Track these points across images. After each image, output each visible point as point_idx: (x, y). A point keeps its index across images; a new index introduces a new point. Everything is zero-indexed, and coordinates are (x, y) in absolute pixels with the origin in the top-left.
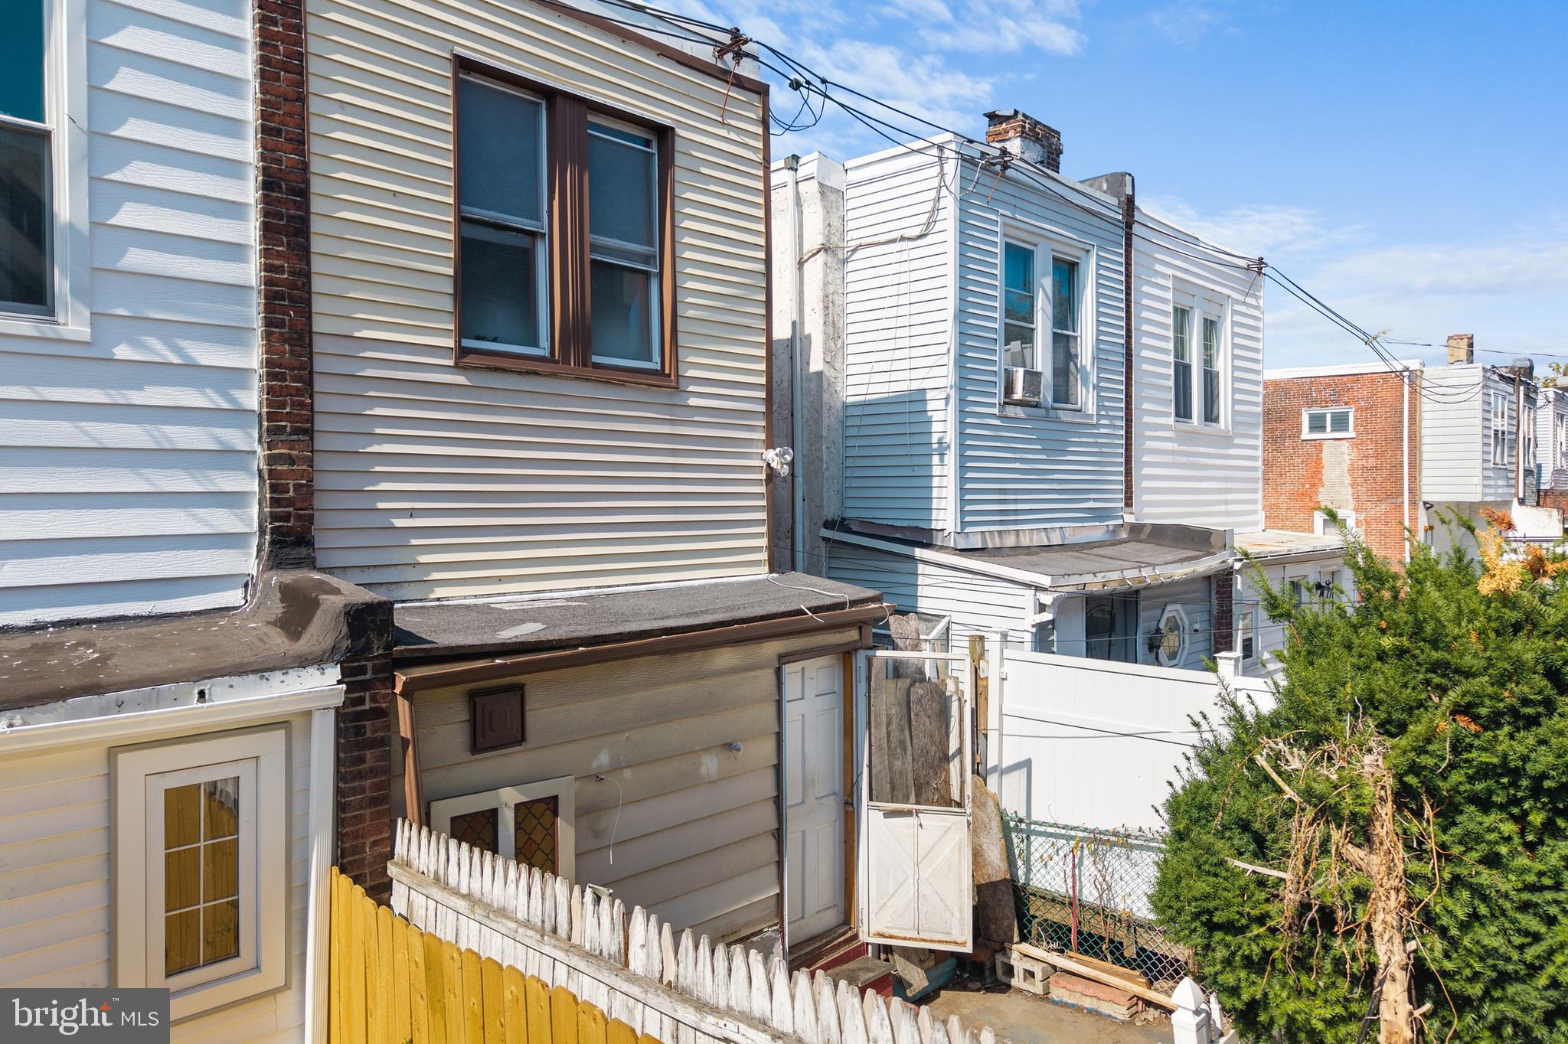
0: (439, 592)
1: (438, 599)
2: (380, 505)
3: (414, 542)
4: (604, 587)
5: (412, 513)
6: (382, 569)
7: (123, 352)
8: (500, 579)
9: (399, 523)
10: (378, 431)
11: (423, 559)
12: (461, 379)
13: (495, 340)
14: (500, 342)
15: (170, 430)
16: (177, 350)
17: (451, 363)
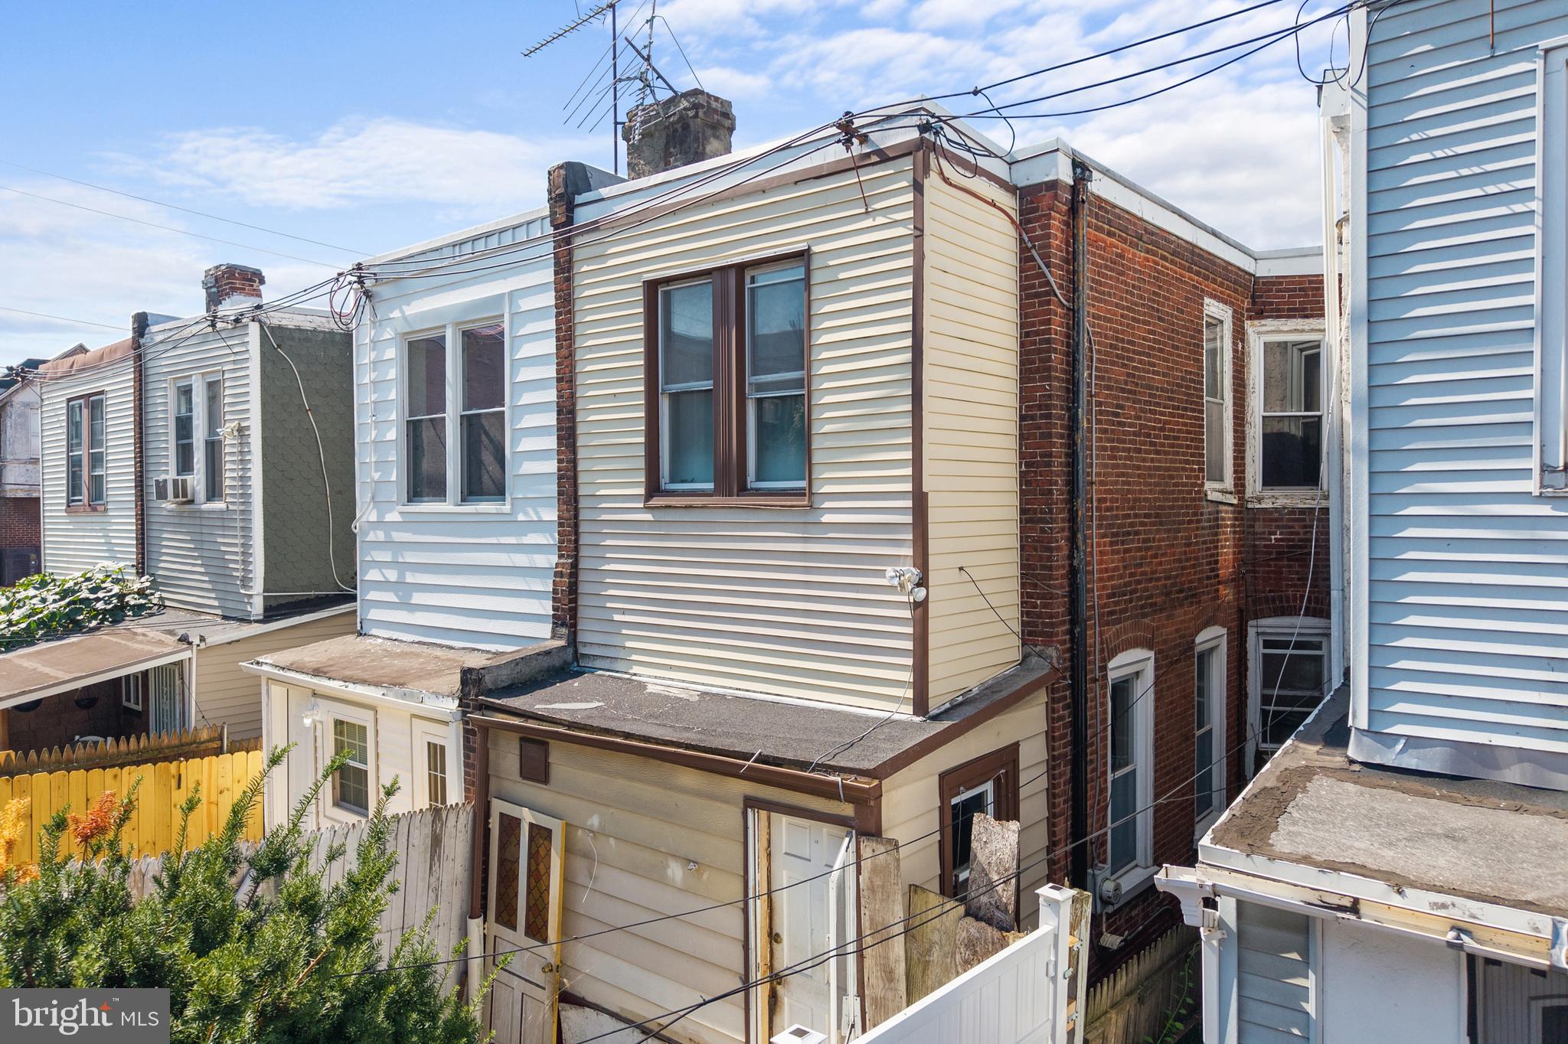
0: (635, 669)
1: (635, 675)
2: (609, 605)
3: (624, 631)
4: (743, 690)
5: (624, 611)
6: (607, 648)
7: (521, 517)
8: (671, 668)
9: (617, 617)
10: (608, 555)
11: (629, 644)
12: (648, 517)
13: (692, 481)
14: (696, 482)
15: (536, 556)
16: (537, 513)
17: (641, 505)
